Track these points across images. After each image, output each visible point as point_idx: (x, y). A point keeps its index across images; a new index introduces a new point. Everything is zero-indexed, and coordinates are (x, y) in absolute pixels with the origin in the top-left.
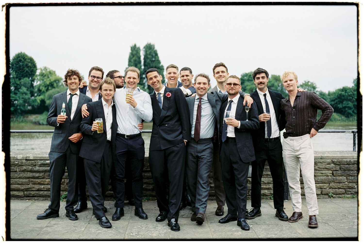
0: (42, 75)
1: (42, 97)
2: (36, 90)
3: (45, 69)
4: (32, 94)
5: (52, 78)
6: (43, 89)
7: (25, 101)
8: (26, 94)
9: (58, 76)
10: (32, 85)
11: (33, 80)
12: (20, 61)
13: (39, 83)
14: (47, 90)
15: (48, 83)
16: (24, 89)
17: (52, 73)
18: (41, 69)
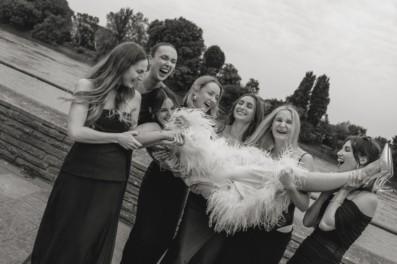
0: (226, 70)
3: (231, 66)
5: (233, 75)
9: (239, 76)
11: (217, 72)
12: (214, 52)
13: (221, 75)
15: (228, 78)
17: (235, 71)
18: (227, 65)
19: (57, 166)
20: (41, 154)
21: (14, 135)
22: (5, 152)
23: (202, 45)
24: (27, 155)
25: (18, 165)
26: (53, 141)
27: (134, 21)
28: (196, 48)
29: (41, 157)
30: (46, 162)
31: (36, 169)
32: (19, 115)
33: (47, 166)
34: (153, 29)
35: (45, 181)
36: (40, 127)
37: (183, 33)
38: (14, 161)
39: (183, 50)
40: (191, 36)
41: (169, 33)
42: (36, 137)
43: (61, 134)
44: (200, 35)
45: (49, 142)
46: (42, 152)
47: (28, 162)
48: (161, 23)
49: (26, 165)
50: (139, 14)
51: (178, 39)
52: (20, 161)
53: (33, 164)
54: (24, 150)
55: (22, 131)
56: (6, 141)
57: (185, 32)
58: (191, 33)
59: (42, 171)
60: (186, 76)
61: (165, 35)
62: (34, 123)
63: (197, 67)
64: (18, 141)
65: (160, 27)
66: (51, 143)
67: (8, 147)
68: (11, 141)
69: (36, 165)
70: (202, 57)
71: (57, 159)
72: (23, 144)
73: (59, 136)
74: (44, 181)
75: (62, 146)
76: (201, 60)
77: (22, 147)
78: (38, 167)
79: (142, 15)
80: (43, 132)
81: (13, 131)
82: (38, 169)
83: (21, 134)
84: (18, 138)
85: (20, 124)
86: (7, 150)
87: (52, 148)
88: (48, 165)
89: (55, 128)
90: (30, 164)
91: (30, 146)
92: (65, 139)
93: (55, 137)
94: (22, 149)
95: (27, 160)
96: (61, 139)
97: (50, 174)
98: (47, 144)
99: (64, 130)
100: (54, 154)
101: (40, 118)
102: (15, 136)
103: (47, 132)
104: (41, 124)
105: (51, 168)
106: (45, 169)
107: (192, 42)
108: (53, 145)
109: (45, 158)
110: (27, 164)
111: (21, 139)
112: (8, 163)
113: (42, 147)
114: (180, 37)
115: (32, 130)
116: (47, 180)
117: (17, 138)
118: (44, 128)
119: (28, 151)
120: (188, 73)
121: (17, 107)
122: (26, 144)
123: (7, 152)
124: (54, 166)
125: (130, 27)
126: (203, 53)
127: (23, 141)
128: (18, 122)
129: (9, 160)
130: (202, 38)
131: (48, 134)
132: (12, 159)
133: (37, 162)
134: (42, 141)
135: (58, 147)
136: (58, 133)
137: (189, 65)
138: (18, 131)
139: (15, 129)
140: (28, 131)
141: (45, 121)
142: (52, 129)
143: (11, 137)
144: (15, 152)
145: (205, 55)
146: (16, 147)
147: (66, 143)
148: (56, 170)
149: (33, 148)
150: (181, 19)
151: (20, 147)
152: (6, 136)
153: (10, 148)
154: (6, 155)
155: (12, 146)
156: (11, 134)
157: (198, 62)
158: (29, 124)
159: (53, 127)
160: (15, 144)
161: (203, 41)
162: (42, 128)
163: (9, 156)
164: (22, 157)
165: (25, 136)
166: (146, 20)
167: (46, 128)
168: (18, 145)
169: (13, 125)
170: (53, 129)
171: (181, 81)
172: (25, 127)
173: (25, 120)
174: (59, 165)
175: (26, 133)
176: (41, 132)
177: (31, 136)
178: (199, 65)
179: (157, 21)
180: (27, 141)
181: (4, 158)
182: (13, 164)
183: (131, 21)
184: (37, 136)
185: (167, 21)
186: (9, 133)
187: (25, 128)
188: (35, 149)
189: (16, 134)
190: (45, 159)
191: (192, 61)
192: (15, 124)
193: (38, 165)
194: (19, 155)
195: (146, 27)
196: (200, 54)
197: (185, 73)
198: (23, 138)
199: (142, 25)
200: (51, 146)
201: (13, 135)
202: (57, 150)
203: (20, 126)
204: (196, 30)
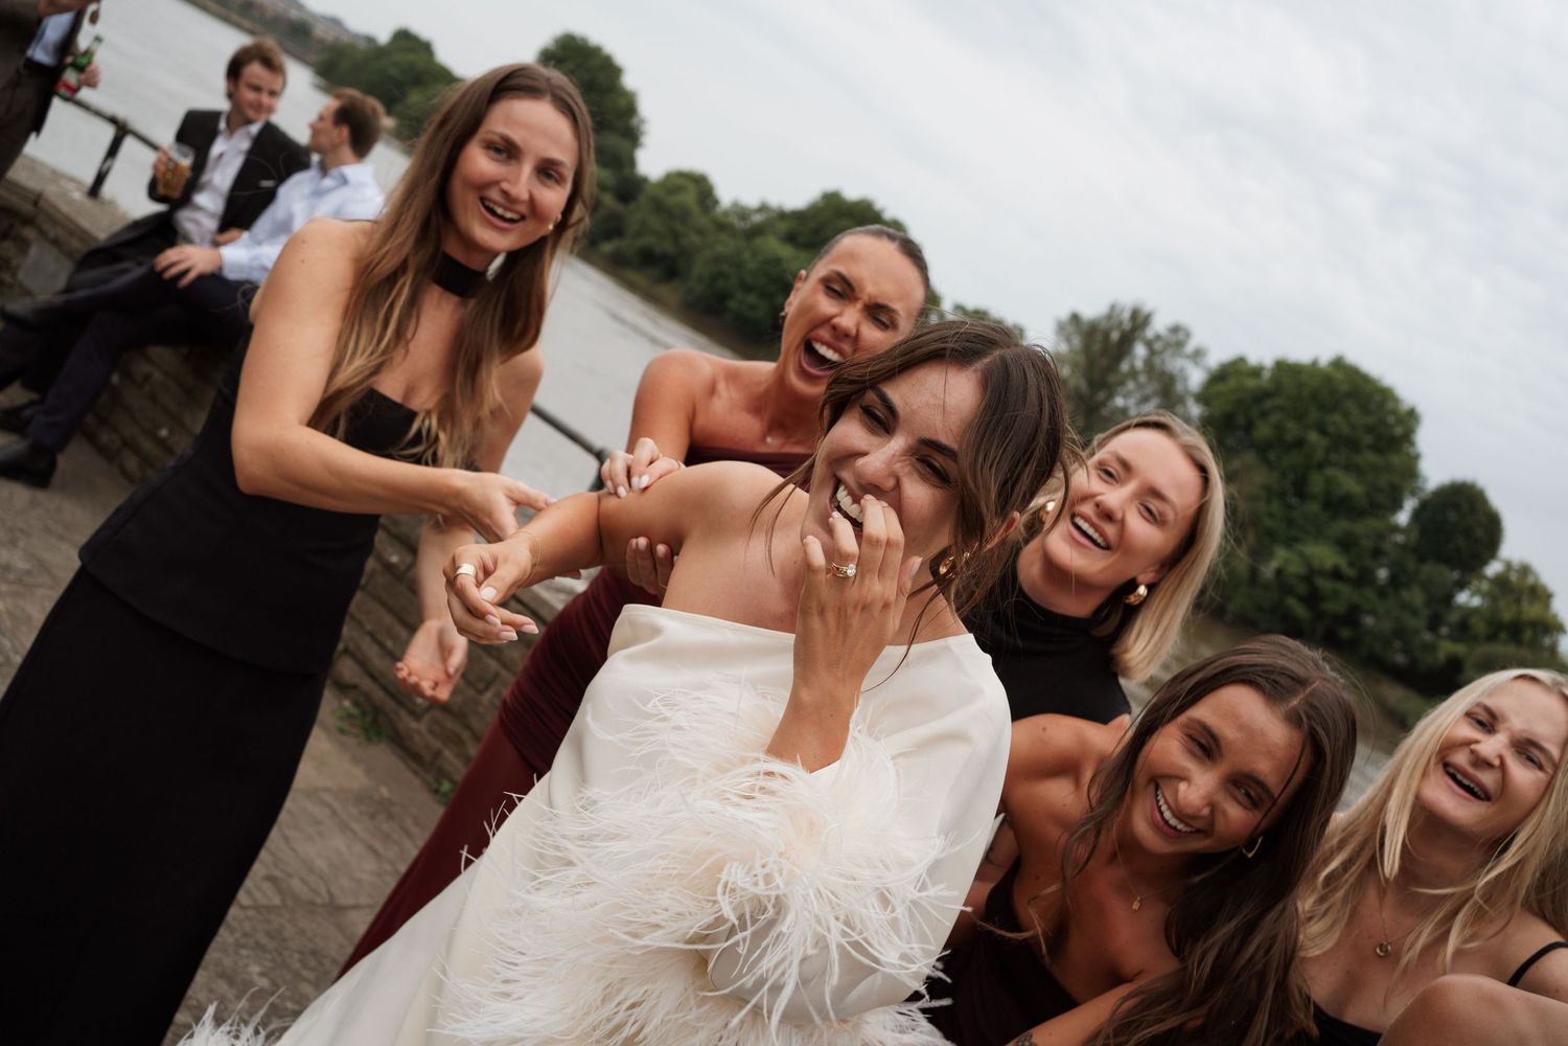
0: (1501, 582)
1: (1459, 649)
2: (1454, 617)
3: (1525, 570)
4: (1434, 624)
5: (1531, 611)
6: (1480, 627)
7: (1400, 633)
8: (1414, 612)
9: (1555, 616)
10: (1448, 599)
11: (1461, 585)
12: (1456, 507)
13: (1476, 602)
14: (1492, 637)
15: (1507, 615)
16: (1416, 596)
17: (1539, 594)
18: (1508, 566)
23: (1410, 471)
27: (1152, 352)
28: (1383, 480)
34: (1221, 387)
37: (1337, 417)
39: (1329, 481)
40: (1370, 429)
41: (1281, 409)
44: (1407, 437)
48: (1256, 372)
50: (1175, 329)
51: (1313, 437)
57: (1346, 415)
58: (1370, 420)
60: (1325, 585)
61: (1264, 414)
63: (1377, 553)
65: (1251, 383)
70: (1403, 518)
76: (1396, 529)
79: (1188, 335)
107: (1371, 457)
114: (1322, 430)
120: (1336, 574)
125: (1133, 373)
126: (1409, 505)
130: (1412, 444)
137: (1345, 544)
145: (1417, 515)
150: (1338, 363)
157: (1381, 536)
161: (1416, 458)
166: (1198, 355)
171: (1302, 599)
178: (1387, 546)
179: (1241, 360)
183: (1140, 350)
185: (1282, 367)
191: (1360, 528)
195: (1196, 378)
196: (1397, 505)
197: (1322, 573)
199: (1182, 370)
204: (1395, 412)
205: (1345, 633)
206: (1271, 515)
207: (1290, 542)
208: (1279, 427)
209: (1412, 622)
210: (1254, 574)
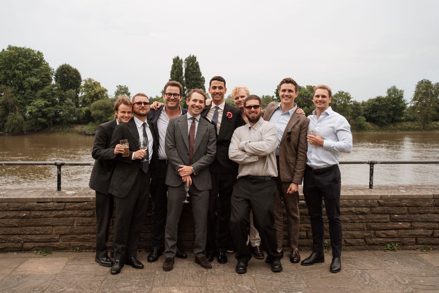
0: (86, 86)
1: (87, 108)
2: (81, 101)
3: (90, 80)
5: (97, 90)
6: (88, 100)
7: (71, 112)
8: (72, 105)
9: (103, 87)
10: (77, 97)
11: (78, 92)
12: (65, 72)
13: (84, 94)
14: (92, 101)
15: (93, 94)
16: (70, 100)
17: (97, 84)
18: (86, 81)
19: (68, 233)
20: (48, 229)
21: (12, 224)
22: (8, 245)
23: (48, 69)
24: (33, 237)
25: (28, 250)
26: (54, 213)
28: (43, 74)
29: (49, 232)
30: (56, 234)
31: (48, 245)
32: (8, 205)
33: (59, 238)
35: (63, 251)
36: (36, 206)
37: (20, 63)
38: (22, 248)
39: (29, 82)
40: (31, 63)
42: (35, 217)
43: (60, 204)
44: (42, 59)
45: (51, 216)
46: (47, 228)
47: (37, 242)
49: (37, 246)
51: (17, 72)
52: (28, 246)
53: (43, 242)
54: (28, 233)
55: (19, 217)
56: (4, 235)
57: (22, 62)
58: (29, 60)
59: (56, 244)
60: (46, 110)
62: (27, 205)
63: (53, 94)
64: (18, 229)
66: (53, 216)
67: (9, 239)
68: (11, 232)
69: (46, 242)
70: (54, 82)
71: (66, 227)
72: (24, 229)
73: (59, 206)
74: (61, 252)
75: (67, 214)
76: (54, 86)
77: (25, 232)
78: (49, 242)
80: (41, 209)
81: (8, 222)
82: (50, 244)
83: (19, 221)
84: (17, 225)
85: (13, 212)
86: (9, 242)
87: (57, 219)
88: (59, 236)
89: (51, 201)
90: (40, 243)
91: (33, 228)
92: (65, 206)
93: (55, 208)
94: (25, 234)
95: (35, 240)
96: (62, 208)
97: (64, 243)
98: (49, 218)
99: (61, 198)
100: (61, 223)
101: (32, 198)
102: (13, 226)
103: (46, 207)
104: (36, 204)
105: (63, 237)
106: (57, 241)
107: (36, 70)
108: (56, 217)
109: (53, 231)
110: (37, 244)
111: (20, 225)
112: (17, 252)
113: (46, 223)
115: (29, 212)
116: (64, 250)
117: (16, 227)
118: (41, 205)
119: (33, 233)
120: (47, 106)
121: (2, 199)
122: (28, 227)
123: (10, 243)
124: (66, 235)
126: (53, 77)
127: (23, 226)
128: (10, 212)
129: (16, 250)
130: (44, 61)
131: (47, 209)
132: (20, 247)
133: (47, 239)
134: (43, 218)
135: (63, 216)
136: (56, 204)
137: (44, 96)
138: (14, 219)
139: (10, 219)
140: (24, 215)
141: (39, 199)
142: (48, 203)
143: (9, 229)
144: (19, 240)
145: (56, 79)
146: (18, 234)
147: (68, 210)
148: (69, 237)
149: (37, 228)
150: (10, 48)
151: (22, 233)
152: (3, 230)
153: (12, 238)
154: (11, 247)
155: (14, 236)
156: (7, 226)
157: (52, 90)
158: (23, 208)
159: (49, 200)
160: (16, 233)
161: (47, 64)
162: (38, 206)
163: (15, 246)
164: (28, 241)
165: (24, 221)
167: (43, 204)
168: (19, 232)
169: (6, 217)
170: (50, 202)
171: (41, 117)
172: (20, 212)
173: (17, 206)
174: (71, 231)
175: (24, 218)
176: (38, 210)
177: (29, 218)
178: (54, 92)
180: (28, 224)
181: (9, 250)
182: (22, 251)
184: (37, 216)
186: (5, 225)
187: (20, 214)
188: (40, 228)
189: (13, 222)
190: (53, 233)
191: (45, 90)
192: (8, 215)
193: (49, 241)
194: (25, 240)
196: (50, 80)
197: (42, 107)
198: (23, 223)
200: (54, 218)
201: (10, 225)
202: (62, 219)
203: (14, 213)
204: (34, 55)
205: (58, 120)
206: (19, 99)
207: (29, 104)
208: (5, 74)
209: (72, 108)
210: (25, 117)
